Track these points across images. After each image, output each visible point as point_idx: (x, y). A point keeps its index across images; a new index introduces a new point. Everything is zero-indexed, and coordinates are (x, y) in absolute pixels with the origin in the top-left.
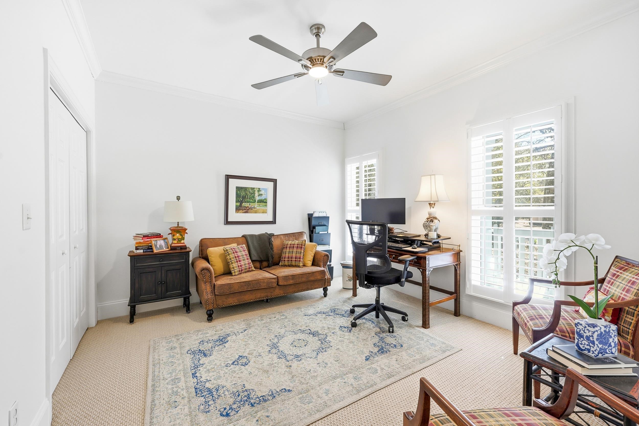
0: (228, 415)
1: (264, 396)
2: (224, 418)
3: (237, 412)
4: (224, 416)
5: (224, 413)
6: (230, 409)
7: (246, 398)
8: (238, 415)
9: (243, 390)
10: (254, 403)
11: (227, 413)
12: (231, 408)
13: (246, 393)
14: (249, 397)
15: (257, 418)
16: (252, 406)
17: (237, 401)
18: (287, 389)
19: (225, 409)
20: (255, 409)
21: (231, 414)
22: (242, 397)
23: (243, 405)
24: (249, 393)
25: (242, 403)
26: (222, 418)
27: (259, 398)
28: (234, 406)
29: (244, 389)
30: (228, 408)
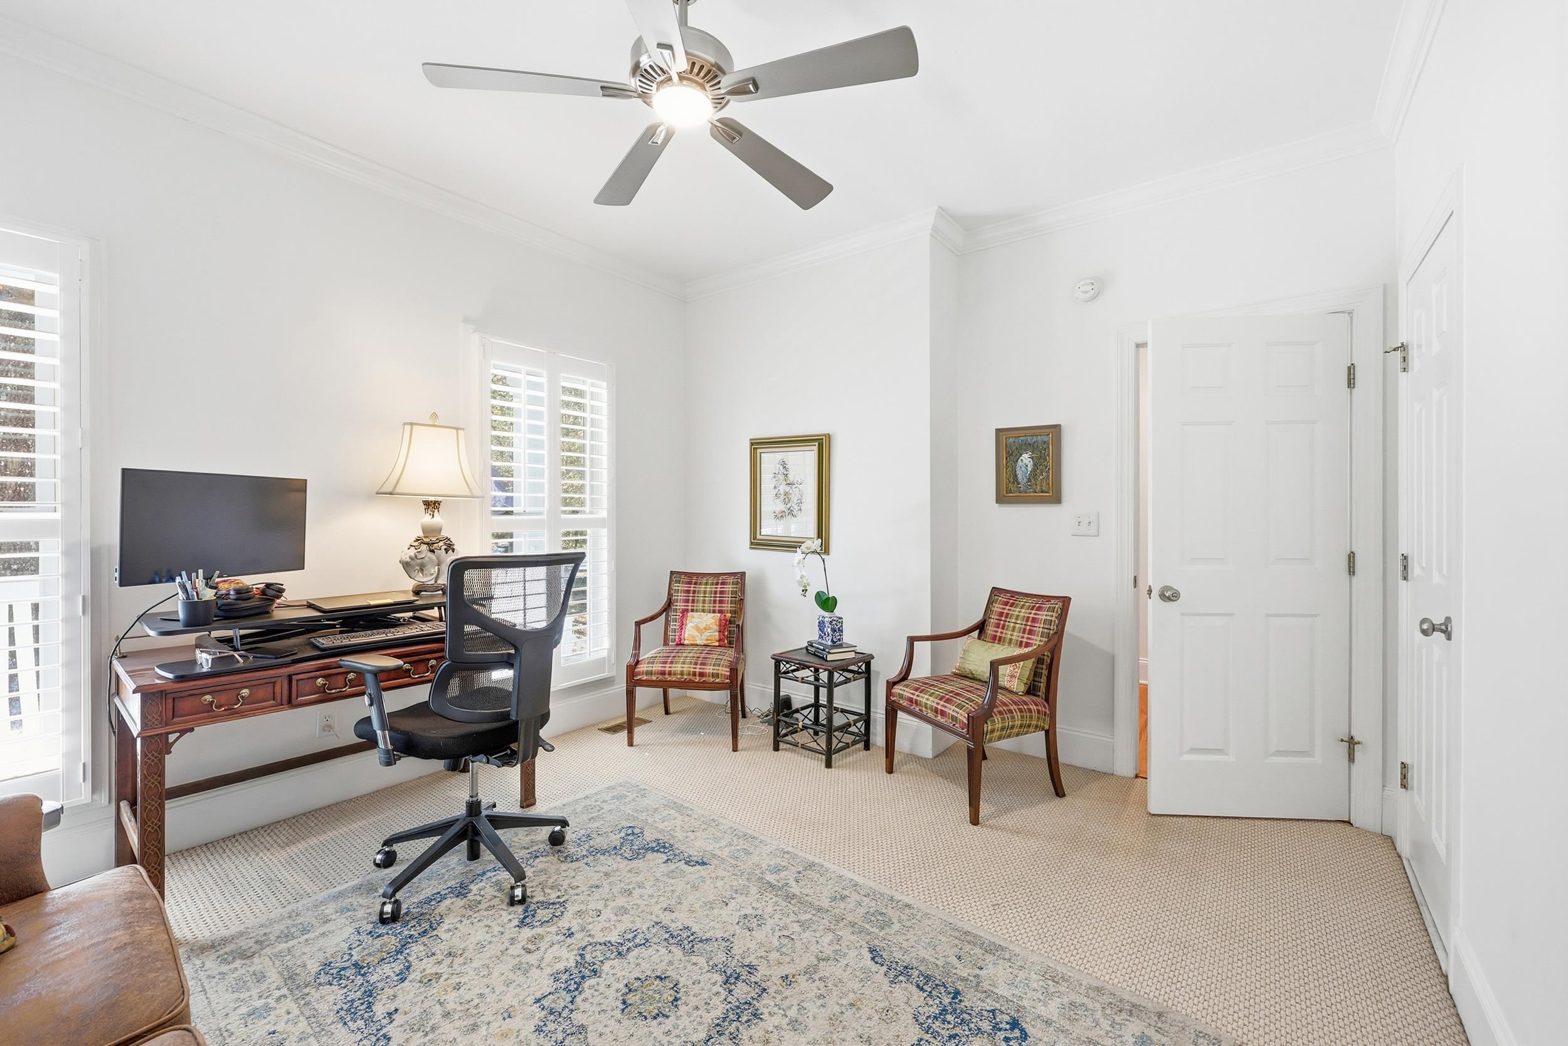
0: (1014, 1024)
1: (918, 986)
2: (1024, 1025)
3: (993, 1011)
4: (1022, 1030)
5: (1017, 1033)
6: (1000, 1030)
7: (949, 1017)
8: (998, 1006)
9: (932, 1040)
10: (949, 993)
11: (1012, 1029)
12: (996, 1028)
13: (937, 1025)
14: (940, 1014)
15: (977, 971)
16: (957, 993)
17: (970, 1030)
18: (871, 955)
19: (1007, 1040)
20: (960, 986)
21: (1007, 1018)
22: (952, 1026)
23: (970, 1012)
24: (930, 1021)
25: (967, 1017)
26: (1029, 1030)
27: (930, 992)
28: (986, 1026)
29: (928, 1037)
30: (1001, 1035)
